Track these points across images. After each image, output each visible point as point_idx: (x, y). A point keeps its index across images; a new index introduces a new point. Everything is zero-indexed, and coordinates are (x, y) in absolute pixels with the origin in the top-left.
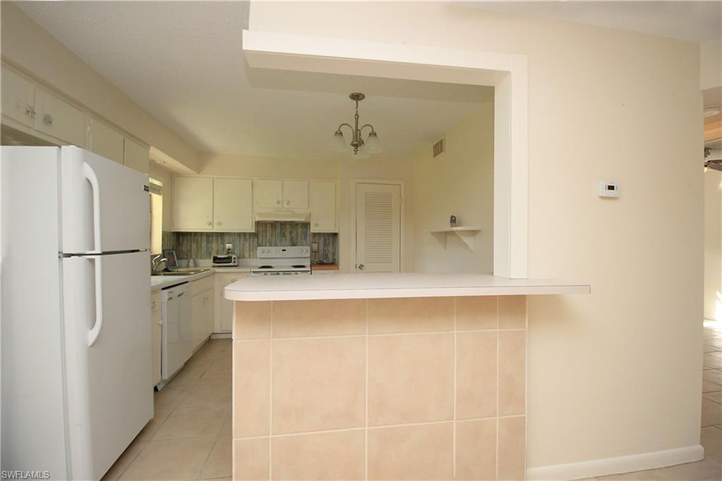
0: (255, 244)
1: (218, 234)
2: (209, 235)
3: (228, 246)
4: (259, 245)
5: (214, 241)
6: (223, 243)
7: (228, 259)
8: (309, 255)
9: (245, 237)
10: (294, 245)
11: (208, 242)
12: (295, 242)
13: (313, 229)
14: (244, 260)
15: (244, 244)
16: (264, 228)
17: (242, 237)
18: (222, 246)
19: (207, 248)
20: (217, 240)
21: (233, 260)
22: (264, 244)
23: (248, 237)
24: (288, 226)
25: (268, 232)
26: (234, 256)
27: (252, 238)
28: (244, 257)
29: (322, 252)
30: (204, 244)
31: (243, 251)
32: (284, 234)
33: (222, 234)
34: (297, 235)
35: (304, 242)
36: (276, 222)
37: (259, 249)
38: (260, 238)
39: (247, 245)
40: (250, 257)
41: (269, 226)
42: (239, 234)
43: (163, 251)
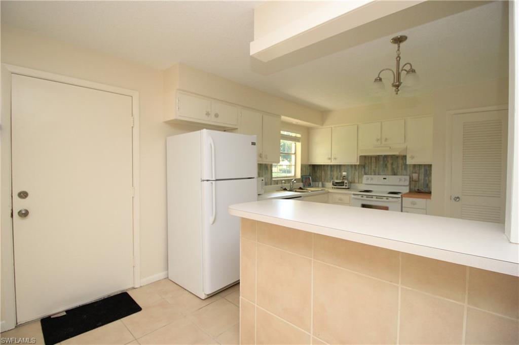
0: (363, 172)
1: (337, 166)
2: (332, 166)
3: (344, 173)
4: (366, 174)
5: (335, 170)
6: (340, 172)
7: (342, 184)
8: (407, 183)
9: (355, 168)
10: (394, 174)
11: (332, 171)
12: (396, 171)
13: (409, 161)
14: (354, 184)
15: (355, 173)
16: (370, 161)
17: (354, 167)
18: (340, 174)
19: (331, 175)
20: (337, 170)
21: (345, 184)
22: (370, 173)
23: (357, 167)
24: (389, 159)
25: (373, 164)
26: (346, 181)
27: (360, 168)
28: (354, 182)
29: (422, 181)
30: (329, 172)
31: (354, 178)
32: (386, 165)
33: (340, 166)
34: (398, 167)
35: (404, 172)
36: (379, 156)
37: (365, 176)
38: (367, 168)
39: (357, 173)
40: (359, 183)
41: (373, 160)
42: (351, 166)
43: (302, 176)
